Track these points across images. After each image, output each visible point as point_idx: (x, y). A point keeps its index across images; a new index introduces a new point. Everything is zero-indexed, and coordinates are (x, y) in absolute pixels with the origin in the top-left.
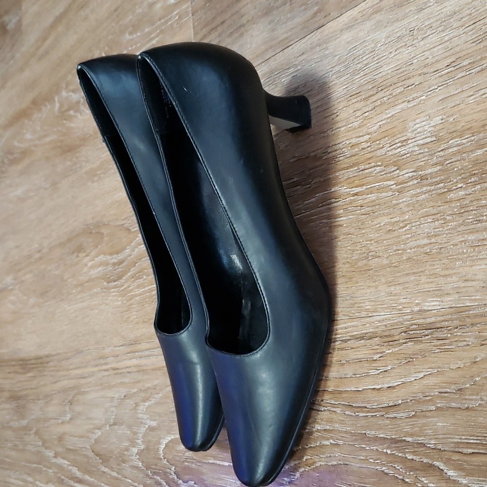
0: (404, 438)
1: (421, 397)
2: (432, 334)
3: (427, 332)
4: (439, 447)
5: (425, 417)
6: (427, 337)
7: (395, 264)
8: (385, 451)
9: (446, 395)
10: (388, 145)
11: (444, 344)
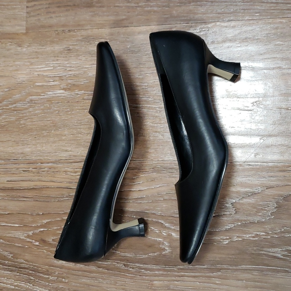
0: (144, 211)
1: (157, 195)
2: (166, 170)
3: (164, 169)
4: (162, 215)
5: (157, 203)
6: (164, 171)
7: (152, 141)
8: (132, 216)
9: (170, 194)
10: (158, 91)
11: (172, 175)
